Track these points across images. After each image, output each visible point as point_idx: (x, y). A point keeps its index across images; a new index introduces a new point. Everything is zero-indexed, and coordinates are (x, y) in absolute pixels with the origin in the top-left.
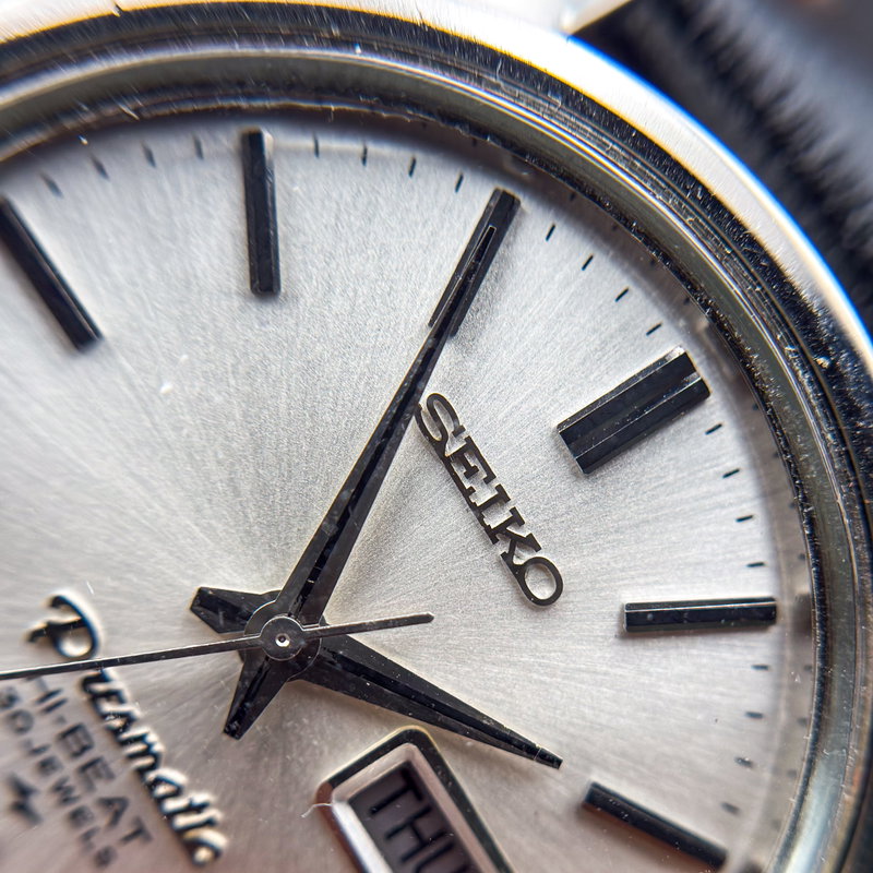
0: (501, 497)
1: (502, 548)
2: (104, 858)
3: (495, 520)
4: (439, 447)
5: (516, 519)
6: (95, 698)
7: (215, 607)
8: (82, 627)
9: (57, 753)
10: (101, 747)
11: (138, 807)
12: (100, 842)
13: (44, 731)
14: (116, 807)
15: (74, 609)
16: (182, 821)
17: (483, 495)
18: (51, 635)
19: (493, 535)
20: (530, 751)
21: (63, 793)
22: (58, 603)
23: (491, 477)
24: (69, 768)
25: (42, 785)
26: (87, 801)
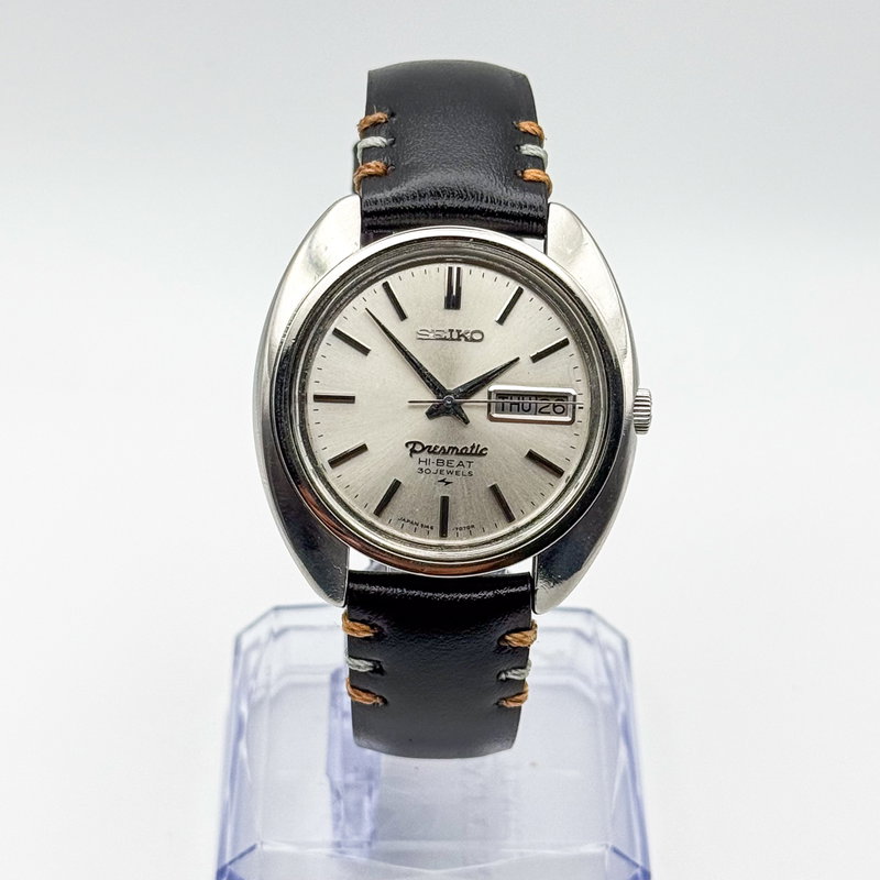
0: (451, 331)
1: (463, 339)
2: (470, 474)
3: (455, 336)
4: (429, 339)
5: (458, 331)
7: (432, 413)
8: (415, 443)
9: (441, 468)
10: (446, 458)
11: (464, 459)
12: (466, 473)
14: (461, 464)
15: (410, 443)
16: (474, 451)
17: (448, 335)
18: (413, 451)
19: (459, 339)
20: (511, 363)
21: (450, 473)
22: (407, 445)
25: (445, 476)
26: (456, 469)
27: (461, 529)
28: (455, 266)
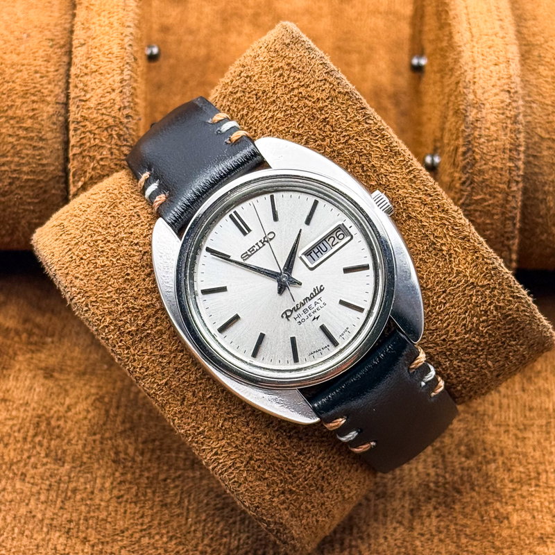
0: (257, 244)
1: (266, 243)
2: (325, 304)
3: (261, 245)
4: (250, 256)
5: (260, 241)
6: (298, 309)
7: (281, 291)
9: (308, 313)
10: (306, 306)
11: (315, 299)
12: (322, 305)
13: (304, 316)
14: (316, 303)
15: (283, 314)
16: (317, 292)
17: (257, 247)
18: (287, 317)
19: (264, 245)
20: (299, 235)
21: (314, 312)
23: (254, 246)
24: (310, 311)
25: (313, 315)
26: (315, 308)
27: (343, 334)
28: (232, 212)
